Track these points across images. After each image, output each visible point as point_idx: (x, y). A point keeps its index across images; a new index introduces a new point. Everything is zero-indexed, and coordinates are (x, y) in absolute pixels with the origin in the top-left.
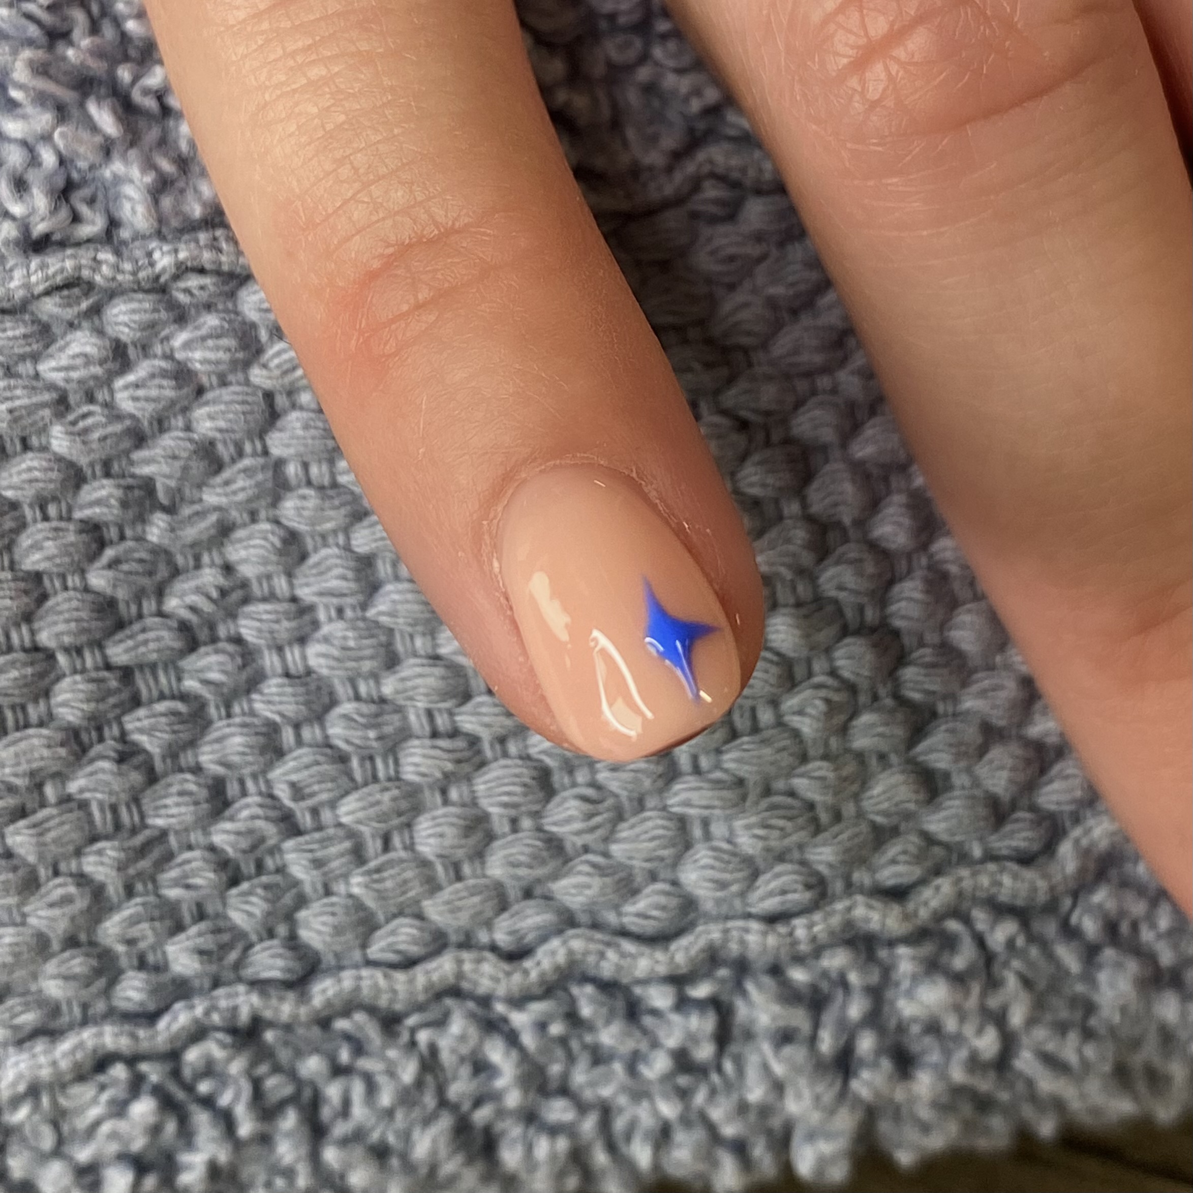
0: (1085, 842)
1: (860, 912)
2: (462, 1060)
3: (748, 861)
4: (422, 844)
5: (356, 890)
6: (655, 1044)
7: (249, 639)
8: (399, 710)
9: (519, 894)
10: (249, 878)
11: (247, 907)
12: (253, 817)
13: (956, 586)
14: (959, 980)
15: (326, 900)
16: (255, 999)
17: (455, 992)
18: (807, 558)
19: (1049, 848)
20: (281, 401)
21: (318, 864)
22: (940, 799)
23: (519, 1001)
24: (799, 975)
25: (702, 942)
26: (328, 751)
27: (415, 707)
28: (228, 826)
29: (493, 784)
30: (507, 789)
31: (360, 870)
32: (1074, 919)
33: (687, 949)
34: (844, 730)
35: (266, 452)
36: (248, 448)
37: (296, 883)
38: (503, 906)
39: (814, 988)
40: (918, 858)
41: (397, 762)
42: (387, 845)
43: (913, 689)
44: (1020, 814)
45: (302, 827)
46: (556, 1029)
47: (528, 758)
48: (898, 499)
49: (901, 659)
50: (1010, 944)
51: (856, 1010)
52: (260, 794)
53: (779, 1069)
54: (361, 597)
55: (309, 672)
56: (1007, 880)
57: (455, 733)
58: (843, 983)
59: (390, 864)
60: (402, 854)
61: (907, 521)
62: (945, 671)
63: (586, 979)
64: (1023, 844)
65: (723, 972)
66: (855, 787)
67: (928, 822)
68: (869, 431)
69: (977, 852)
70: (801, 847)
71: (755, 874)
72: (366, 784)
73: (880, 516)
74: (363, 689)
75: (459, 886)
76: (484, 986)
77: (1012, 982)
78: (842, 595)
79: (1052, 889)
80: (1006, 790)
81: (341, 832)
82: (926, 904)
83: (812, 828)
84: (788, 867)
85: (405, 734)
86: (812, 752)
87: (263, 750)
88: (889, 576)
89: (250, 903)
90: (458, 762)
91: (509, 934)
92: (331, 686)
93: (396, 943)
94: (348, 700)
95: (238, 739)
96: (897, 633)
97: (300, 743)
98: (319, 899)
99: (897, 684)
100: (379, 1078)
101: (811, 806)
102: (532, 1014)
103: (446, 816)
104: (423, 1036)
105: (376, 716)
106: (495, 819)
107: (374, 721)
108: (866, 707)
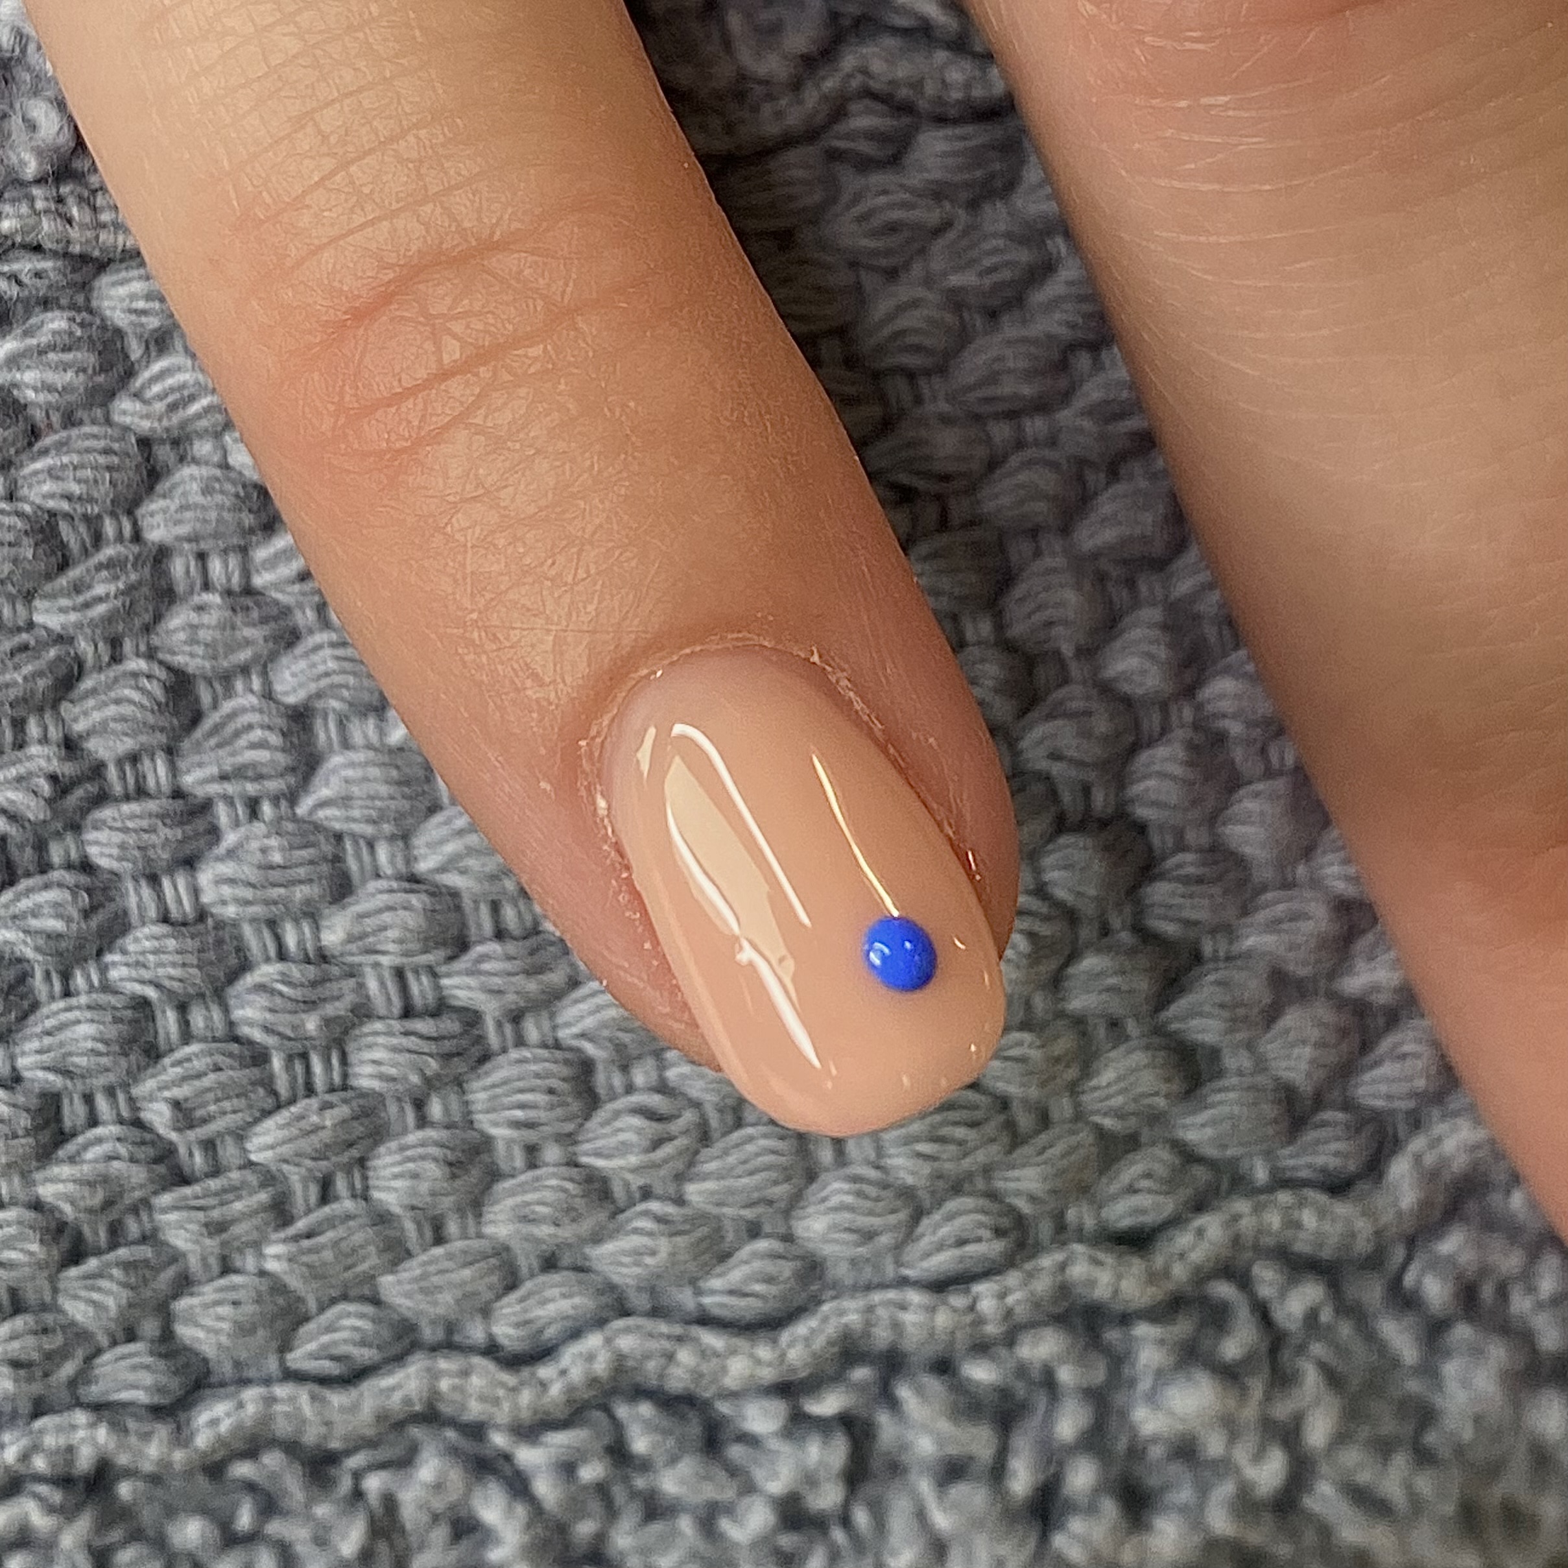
0: (1429, 1159)
1: (1079, 1270)
2: (435, 1518)
3: (907, 1194)
4: (378, 1188)
5: (272, 1266)
6: (749, 1488)
7: (104, 862)
8: (352, 972)
9: (535, 1264)
10: (98, 1252)
11: (94, 1296)
12: (112, 1157)
13: (1238, 754)
14: (1231, 1375)
15: (223, 1282)
16: (102, 1435)
17: (428, 1417)
18: (1004, 709)
19: (1374, 1167)
20: (164, 453)
21: (216, 1228)
22: (1205, 1090)
23: (531, 1430)
24: (980, 1373)
25: (831, 1330)
26: (235, 1047)
27: (376, 965)
28: (65, 1170)
29: (498, 1091)
30: (519, 1095)
31: (282, 1235)
32: (1409, 1279)
33: (807, 1340)
34: (1056, 983)
35: (137, 537)
36: (109, 528)
37: (176, 1257)
38: (511, 1283)
39: (1004, 1393)
40: (1171, 1184)
41: (344, 1061)
42: (326, 1194)
43: (1165, 918)
44: (1328, 1115)
45: (187, 1170)
46: (591, 1472)
47: (558, 1045)
48: (1152, 614)
49: (1148, 870)
50: (1311, 1317)
51: (1069, 1425)
52: (121, 1121)
53: (943, 1521)
55: (202, 915)
57: (441, 1008)
58: (1049, 1382)
59: (331, 1223)
60: (348, 1205)
61: (1162, 653)
62: (1216, 890)
63: (639, 1393)
64: (1332, 1162)
65: (861, 1373)
67: (1184, 1126)
68: (1107, 504)
69: (1261, 1174)
70: (987, 1171)
71: (918, 1214)
72: (294, 1100)
73: (1118, 644)
74: (291, 940)
75: (438, 1251)
76: (475, 1410)
77: (1311, 1377)
78: (1057, 768)
79: (1378, 1232)
80: (1309, 1075)
81: (252, 1178)
82: (1182, 1256)
83: (1005, 1139)
84: (967, 1202)
85: (361, 1013)
87: (126, 1048)
88: (1131, 738)
89: (99, 1290)
90: (447, 1057)
91: (517, 1325)
92: (239, 938)
93: (335, 1343)
94: (268, 960)
95: (85, 1029)
96: (1141, 828)
97: (187, 1037)
98: (212, 1280)
99: (1140, 910)
100: (300, 1549)
101: (1004, 1103)
102: (552, 1450)
103: (423, 1144)
104: (374, 1483)
105: (314, 984)
106: (501, 1147)
107: (311, 995)
108: (1090, 945)
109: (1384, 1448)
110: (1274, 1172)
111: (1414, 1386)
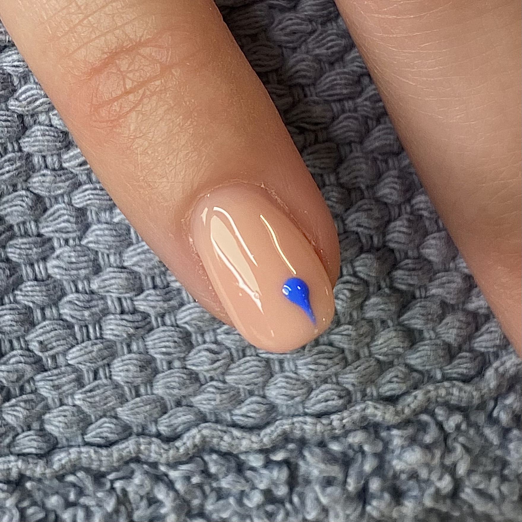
0: (501, 370)
1: (370, 411)
2: (142, 498)
3: (305, 383)
4: (115, 375)
5: (78, 403)
6: (253, 487)
7: (14, 259)
8: (103, 298)
9: (173, 404)
10: (16, 397)
11: (15, 413)
12: (19, 362)
13: (427, 223)
14: (428, 448)
15: (61, 408)
16: (20, 464)
17: (137, 460)
18: (339, 209)
19: (480, 373)
20: (28, 120)
21: (56, 387)
22: (417, 346)
23: (174, 465)
24: (335, 447)
25: (279, 431)
26: (61, 322)
27: (111, 296)
28: (3, 367)
29: (156, 341)
30: (164, 344)
31: (80, 391)
32: (495, 414)
33: (270, 434)
34: (361, 307)
35: (20, 150)
36: (10, 148)
37: (44, 399)
38: (164, 411)
39: (344, 454)
40: (404, 380)
41: (101, 328)
42: (96, 376)
43: (400, 283)
44: (464, 354)
45: (46, 368)
46: (195, 480)
47: (178, 326)
48: (393, 173)
49: (395, 266)
50: (458, 427)
51: (368, 467)
52: (21, 348)
53: (324, 500)
54: (78, 233)
55: (49, 276)
56: (455, 391)
57: (135, 311)
58: (361, 451)
59: (98, 387)
60: (105, 381)
61: (398, 186)
62: (420, 273)
63: (213, 451)
64: (465, 371)
65: (291, 446)
66: (367, 340)
67: (410, 359)
68: (376, 133)
70: (336, 375)
71: (311, 390)
72: (83, 341)
73: (382, 184)
74: (80, 287)
75: (138, 399)
76: (154, 457)
77: (459, 449)
78: (360, 230)
79: (482, 396)
80: (455, 340)
81: (69, 369)
82: (409, 405)
83: (342, 364)
84: (329, 386)
85: (105, 312)
86: (342, 320)
87: (22, 323)
88: (386, 219)
89: (16, 411)
90: (137, 328)
91: (167, 426)
92: (62, 285)
93: (101, 432)
94: (72, 293)
95: (8, 317)
96: (392, 251)
97: (44, 318)
98: (56, 408)
99: (392, 280)
100: (92, 509)
101: (342, 351)
102: (182, 472)
103: (130, 359)
104: (118, 485)
105: (88, 301)
106: (158, 362)
107: (87, 305)
108: (374, 293)
109: (489, 475)
110: (443, 374)
111: (499, 453)
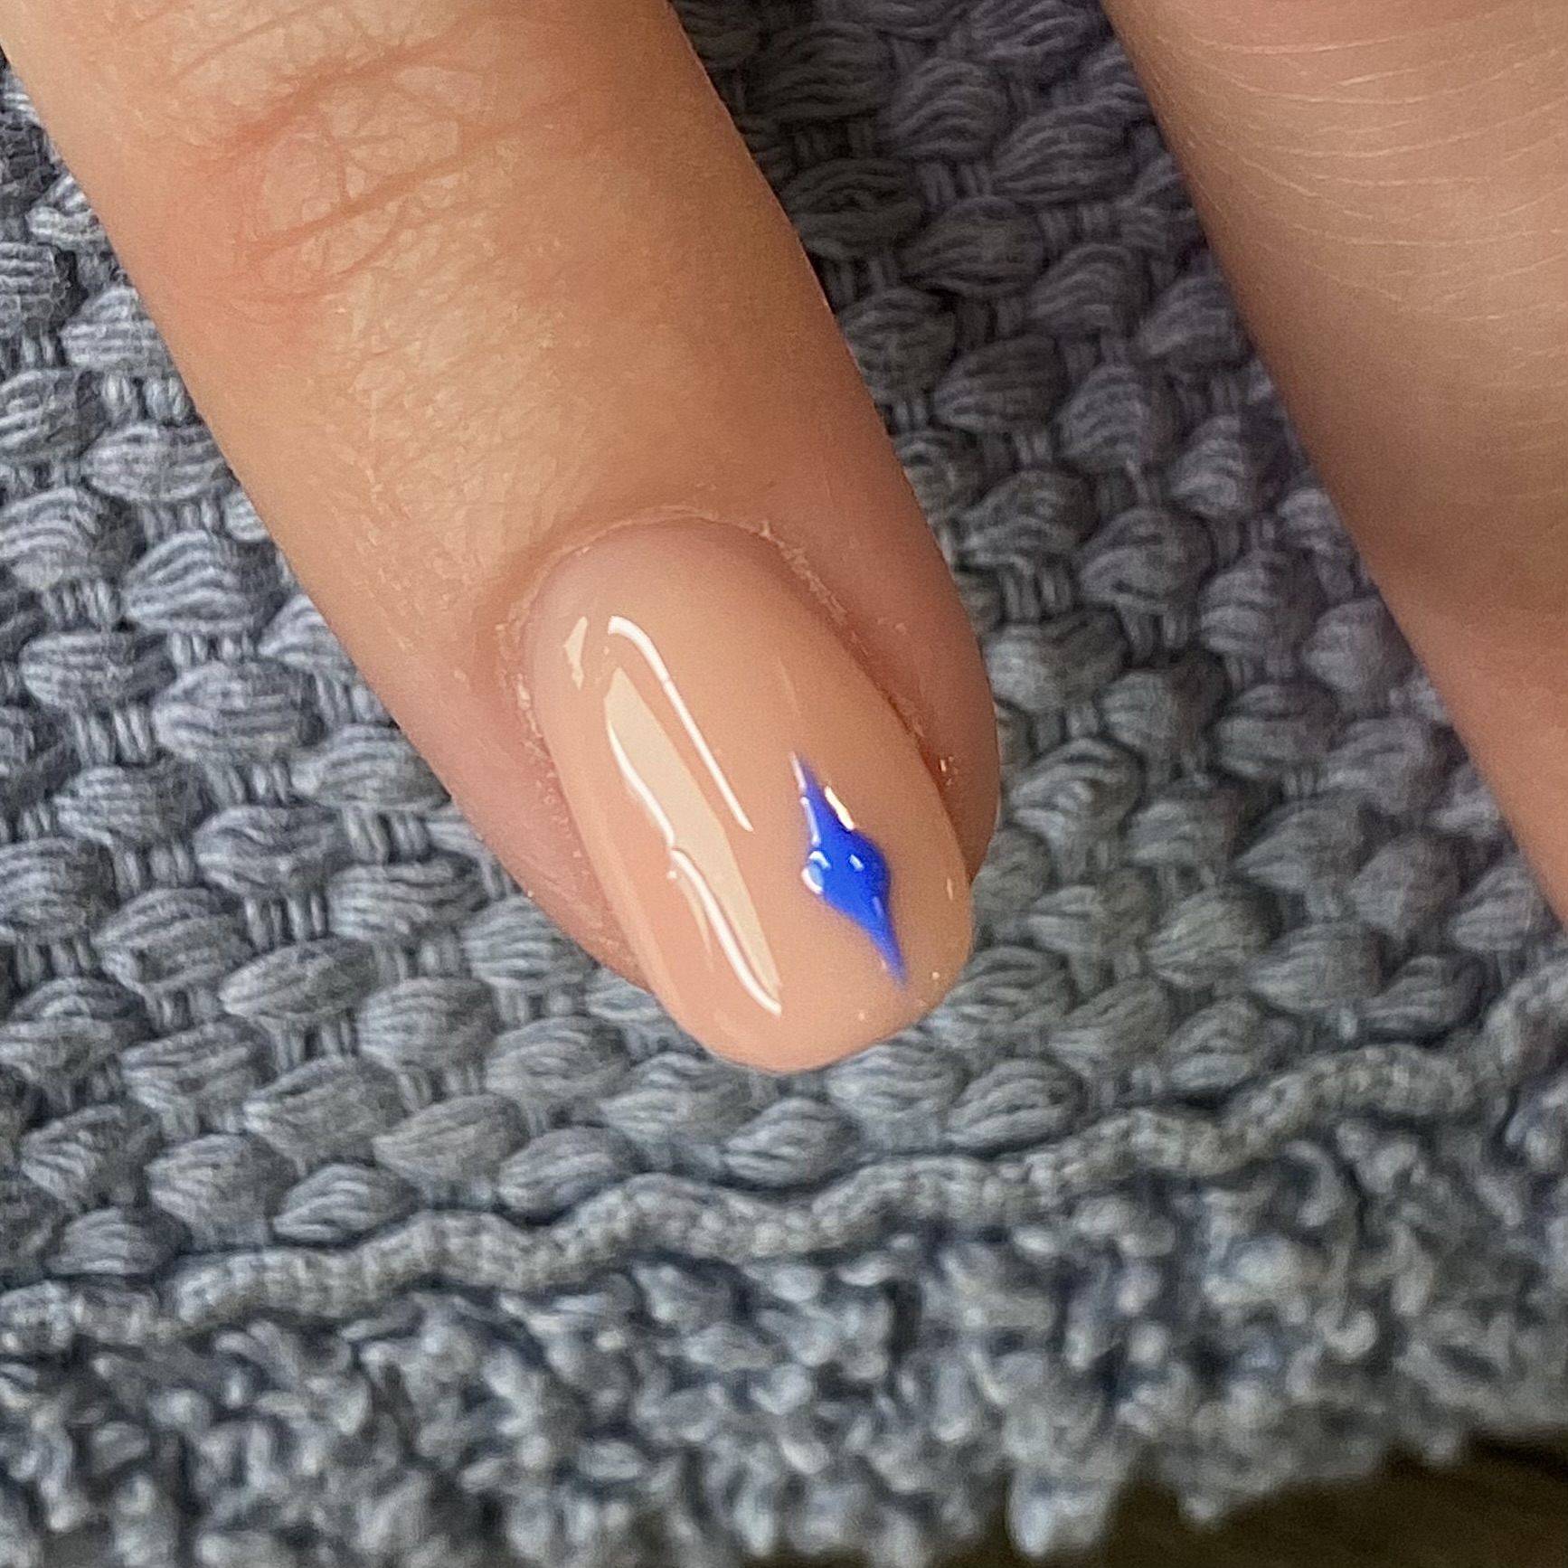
0: (1534, 1005)
1: (1144, 1138)
2: (444, 1388)
3: (951, 1058)
4: (369, 1042)
5: (255, 1125)
6: (784, 1356)
7: (46, 698)
8: (331, 816)
9: (545, 1120)
10: (62, 1115)
11: (62, 1161)
12: (69, 1014)
13: (1325, 573)
14: (1312, 1242)
15: (202, 1143)
16: (78, 1309)
17: (435, 1283)
18: (1061, 537)
19: (1474, 1016)
20: (90, 268)
21: (190, 1086)
22: (1284, 941)
23: (543, 1296)
24: (1035, 1243)
25: (869, 1199)
26: (203, 893)
27: (357, 809)
28: (24, 1029)
29: (499, 939)
30: (521, 946)
31: (263, 1093)
32: (1512, 1135)
33: (843, 1209)
34: (1123, 829)
35: (62, 360)
36: (28, 352)
37: (149, 1117)
38: (518, 1142)
39: (1063, 1262)
40: (1247, 1043)
41: (325, 908)
42: (311, 1048)
43: (1243, 757)
44: (1424, 960)
45: (156, 1023)
46: (610, 1341)
48: (1227, 423)
49: (1225, 705)
50: (1403, 1178)
51: (1133, 1295)
52: (80, 973)
53: (996, 1393)
54: (249, 621)
55: (161, 754)
56: (1399, 1076)
57: (430, 853)
58: (1111, 1251)
59: (318, 1080)
60: (336, 1060)
61: (1239, 467)
62: (1301, 726)
63: (663, 1257)
64: (1426, 1013)
65: (902, 1242)
66: (1138, 928)
67: (1263, 977)
68: (1175, 303)
69: (1348, 1028)
70: (1044, 1032)
71: (966, 1077)
72: (271, 948)
73: (1190, 457)
74: (260, 785)
75: (439, 1109)
76: (487, 1271)
77: (1403, 1241)
78: (1123, 600)
79: (1477, 1088)
80: (1401, 921)
81: (226, 1030)
82: (1260, 1119)
83: (1064, 1000)
84: (1021, 1066)
85: (341, 859)
86: (1065, 871)
87: (83, 895)
88: (1204, 563)
89: (64, 1154)
90: (439, 904)
91: (526, 1186)
92: (202, 780)
93: (327, 1208)
94: (234, 803)
95: (36, 878)
96: (1218, 659)
97: (149, 881)
98: (185, 1141)
99: (1216, 746)
100: (296, 1425)
101: (1062, 962)
102: (570, 1317)
103: (415, 995)
104: (375, 1356)
105: (287, 829)
106: (503, 1000)
107: (283, 839)
108: (1160, 788)
109: (1484, 1311)
110: (1362, 1023)
111: (1517, 1245)
